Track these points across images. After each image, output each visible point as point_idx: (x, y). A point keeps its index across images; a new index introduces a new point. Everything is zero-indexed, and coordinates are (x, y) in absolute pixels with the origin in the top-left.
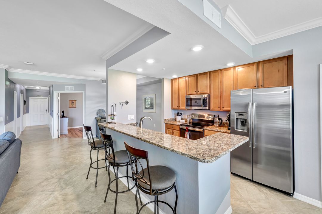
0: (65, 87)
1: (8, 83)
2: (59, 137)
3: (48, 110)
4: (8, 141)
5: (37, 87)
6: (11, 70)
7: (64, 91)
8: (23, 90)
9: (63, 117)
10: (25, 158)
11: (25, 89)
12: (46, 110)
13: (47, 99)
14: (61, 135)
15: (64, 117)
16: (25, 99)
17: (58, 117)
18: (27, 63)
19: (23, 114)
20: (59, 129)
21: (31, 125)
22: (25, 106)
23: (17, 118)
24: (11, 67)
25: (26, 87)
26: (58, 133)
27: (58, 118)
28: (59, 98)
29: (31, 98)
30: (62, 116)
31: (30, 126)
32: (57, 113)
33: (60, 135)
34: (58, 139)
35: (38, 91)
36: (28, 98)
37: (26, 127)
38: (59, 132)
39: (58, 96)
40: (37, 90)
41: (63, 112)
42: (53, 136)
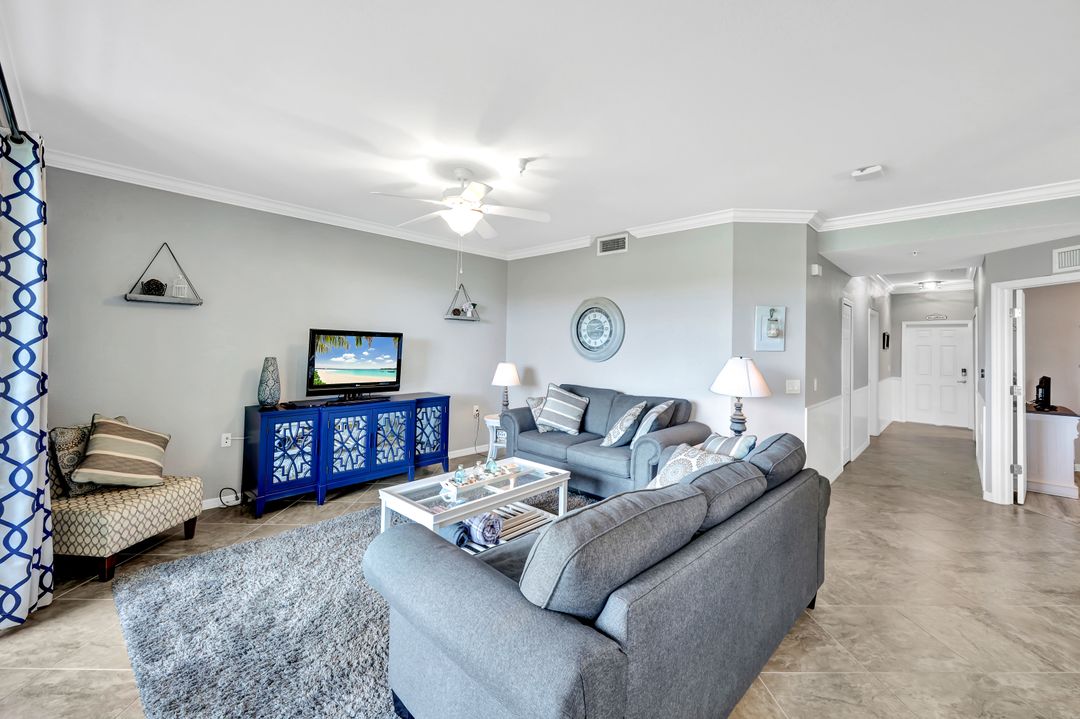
0: (1055, 252)
1: (816, 269)
2: (1021, 500)
3: (970, 372)
4: (766, 473)
5: (926, 285)
6: (825, 225)
7: (1051, 274)
8: (879, 298)
9: (1043, 404)
10: (858, 551)
11: (887, 295)
12: (964, 371)
13: (966, 325)
14: (1031, 497)
15: (1053, 410)
16: (887, 329)
17: (1015, 404)
18: (859, 173)
19: (881, 377)
20: (1021, 461)
21: (909, 420)
22: (888, 351)
23: (855, 388)
24: (822, 216)
25: (891, 287)
26: (1015, 481)
27: (1015, 411)
28: (1019, 313)
29: (908, 326)
30: (1037, 401)
31: (904, 421)
32: (1009, 383)
33: (1028, 493)
34: (1016, 512)
35: (931, 297)
36: (896, 323)
37: (894, 423)
38: (1021, 479)
39: (1015, 306)
40: (927, 296)
41: (1045, 383)
42: (990, 489)
